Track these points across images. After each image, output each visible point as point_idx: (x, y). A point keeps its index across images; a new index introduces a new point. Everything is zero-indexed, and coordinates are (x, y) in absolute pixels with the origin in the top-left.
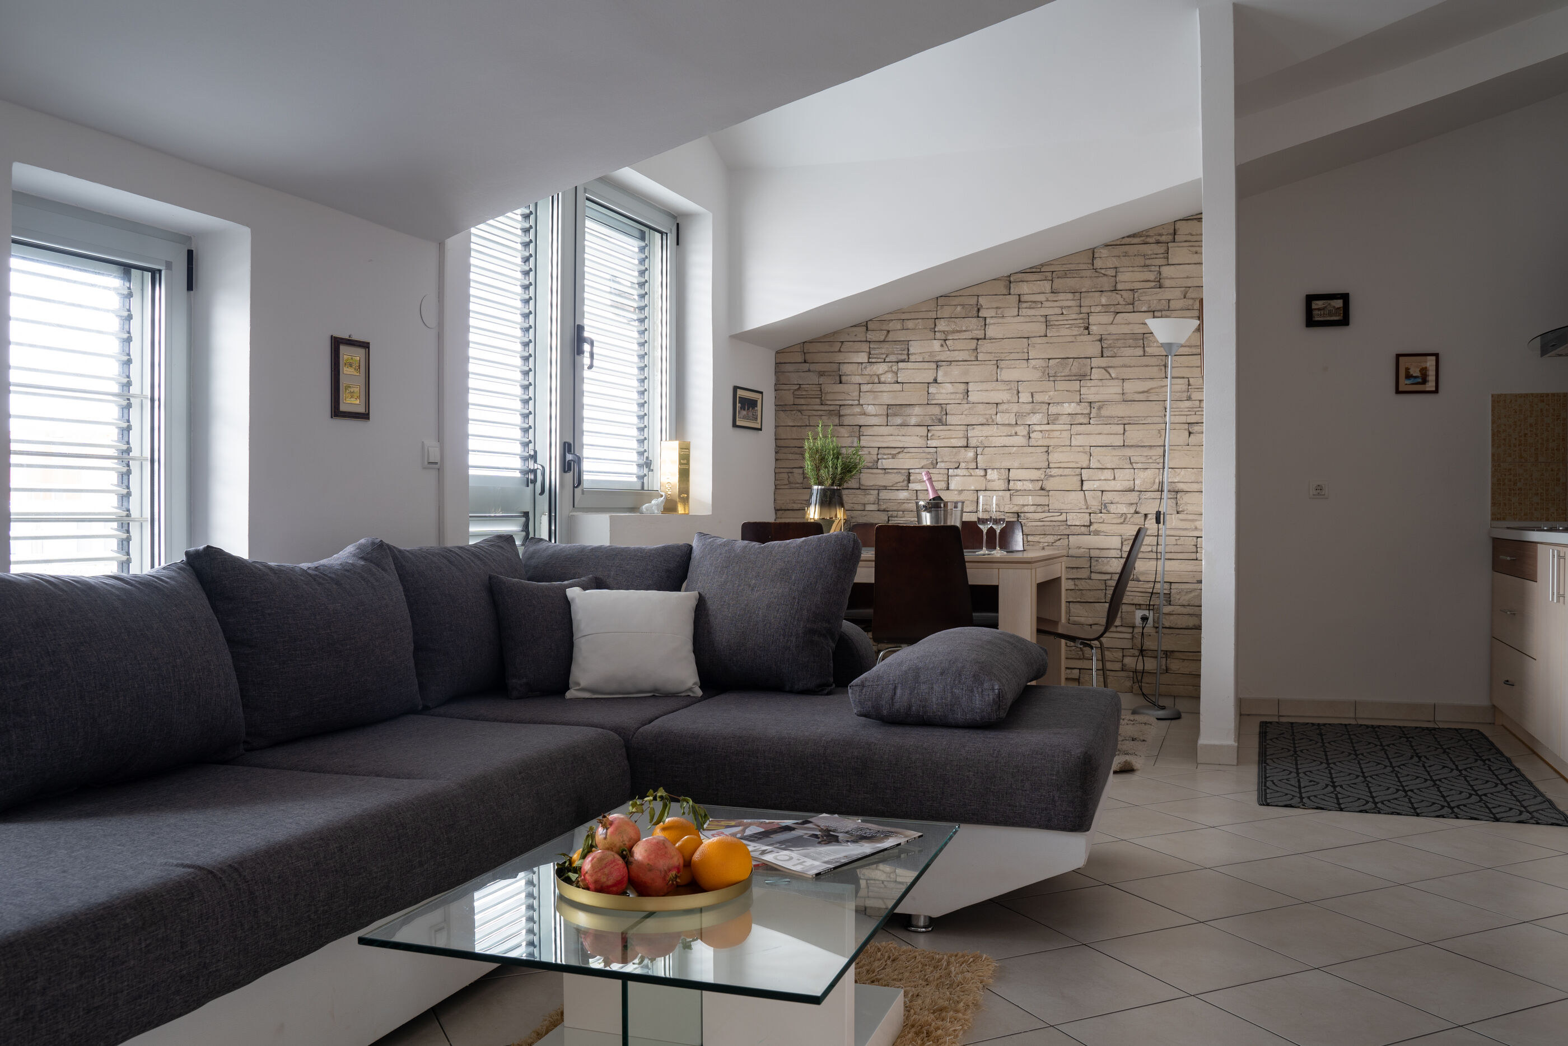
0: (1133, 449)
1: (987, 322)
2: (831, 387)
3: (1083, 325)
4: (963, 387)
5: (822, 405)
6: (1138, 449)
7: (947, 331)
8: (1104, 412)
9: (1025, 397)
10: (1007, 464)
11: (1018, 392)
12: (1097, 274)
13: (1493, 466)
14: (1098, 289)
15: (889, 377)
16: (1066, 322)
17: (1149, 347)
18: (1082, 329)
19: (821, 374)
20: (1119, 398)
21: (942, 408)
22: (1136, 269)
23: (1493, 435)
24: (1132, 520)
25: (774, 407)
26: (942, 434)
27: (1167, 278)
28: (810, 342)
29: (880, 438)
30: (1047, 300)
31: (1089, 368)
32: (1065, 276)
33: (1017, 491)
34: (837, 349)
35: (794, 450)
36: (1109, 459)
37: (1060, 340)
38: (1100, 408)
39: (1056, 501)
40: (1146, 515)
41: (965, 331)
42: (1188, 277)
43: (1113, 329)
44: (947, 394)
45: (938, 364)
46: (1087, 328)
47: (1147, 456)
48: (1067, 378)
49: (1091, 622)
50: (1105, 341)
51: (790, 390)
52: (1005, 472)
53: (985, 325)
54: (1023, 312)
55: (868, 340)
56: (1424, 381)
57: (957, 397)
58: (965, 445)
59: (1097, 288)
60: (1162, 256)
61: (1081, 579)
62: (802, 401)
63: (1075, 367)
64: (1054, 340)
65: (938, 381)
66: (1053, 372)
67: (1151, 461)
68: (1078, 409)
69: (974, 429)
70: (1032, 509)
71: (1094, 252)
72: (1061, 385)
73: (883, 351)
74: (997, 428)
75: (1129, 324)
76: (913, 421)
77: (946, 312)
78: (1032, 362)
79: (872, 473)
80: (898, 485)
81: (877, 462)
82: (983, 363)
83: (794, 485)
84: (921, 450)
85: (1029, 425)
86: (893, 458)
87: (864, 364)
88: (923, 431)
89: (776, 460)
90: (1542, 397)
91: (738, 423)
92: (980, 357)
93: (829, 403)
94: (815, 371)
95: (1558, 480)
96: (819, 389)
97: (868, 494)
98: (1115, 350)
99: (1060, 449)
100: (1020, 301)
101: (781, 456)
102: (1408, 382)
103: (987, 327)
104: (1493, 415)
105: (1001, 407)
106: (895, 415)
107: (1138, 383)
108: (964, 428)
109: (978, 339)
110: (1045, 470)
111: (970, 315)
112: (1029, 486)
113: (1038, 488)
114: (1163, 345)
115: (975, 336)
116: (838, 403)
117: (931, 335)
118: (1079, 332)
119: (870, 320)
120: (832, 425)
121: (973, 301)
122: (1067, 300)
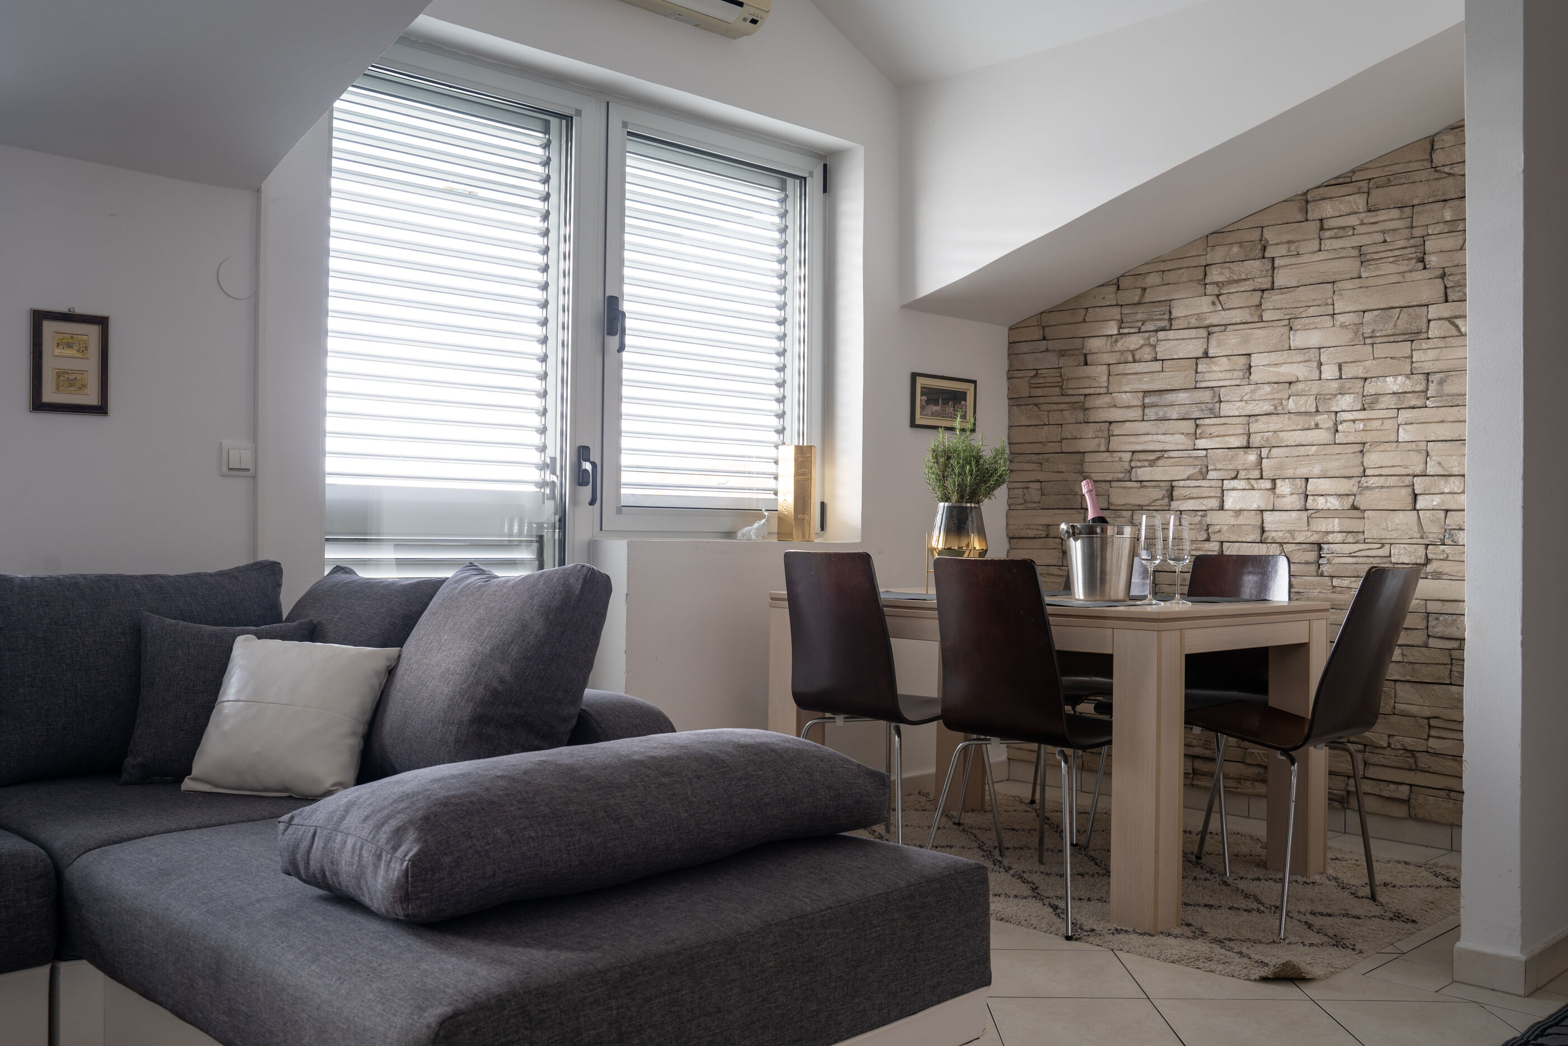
1: (1276, 265)
2: (1074, 371)
3: (1414, 255)
4: (1243, 360)
5: (1063, 395)
7: (1222, 282)
8: (1448, 388)
9: (1329, 371)
10: (1303, 471)
11: (1320, 364)
12: (1437, 175)
14: (1438, 198)
15: (1147, 353)
18: (1414, 261)
19: (1062, 353)
25: (1007, 401)
26: (1214, 430)
28: (1050, 312)
29: (1132, 439)
30: (1362, 224)
31: (1425, 320)
32: (1387, 184)
33: (1318, 510)
34: (1081, 319)
35: (1029, 458)
37: (1381, 281)
38: (1441, 382)
39: (1373, 527)
41: (1245, 280)
44: (1221, 372)
46: (1422, 260)
48: (1392, 339)
49: (1428, 713)
50: (1450, 278)
51: (1025, 377)
52: (1299, 483)
53: (1273, 268)
54: (1327, 244)
55: (1120, 303)
57: (1235, 376)
58: (1245, 444)
59: (1437, 195)
61: (1413, 646)
62: (1039, 392)
63: (1403, 321)
64: (1371, 282)
65: (1210, 355)
66: (1369, 331)
68: (1408, 385)
69: (1257, 421)
70: (1339, 537)
71: (1433, 141)
72: (1381, 350)
73: (1139, 317)
74: (1289, 419)
76: (1177, 412)
77: (1218, 255)
78: (1340, 319)
79: (1125, 488)
80: (1158, 503)
81: (1130, 472)
82: (1270, 324)
83: (1030, 505)
84: (1185, 454)
85: (1336, 413)
86: (1151, 466)
87: (1114, 338)
88: (1188, 426)
91: (918, 422)
92: (1266, 316)
93: (1070, 392)
94: (1056, 351)
96: (1059, 375)
97: (1119, 517)
99: (1382, 447)
100: (1322, 229)
101: (1015, 466)
103: (1275, 271)
105: (1294, 388)
106: (1153, 405)
108: (1244, 420)
109: (1263, 291)
110: (1358, 479)
111: (1252, 256)
112: (1334, 503)
113: (1349, 506)
115: (1258, 286)
116: (1082, 391)
117: (1201, 288)
118: (1410, 267)
119: (1122, 276)
120: (1076, 423)
121: (1255, 235)
122: (1392, 220)
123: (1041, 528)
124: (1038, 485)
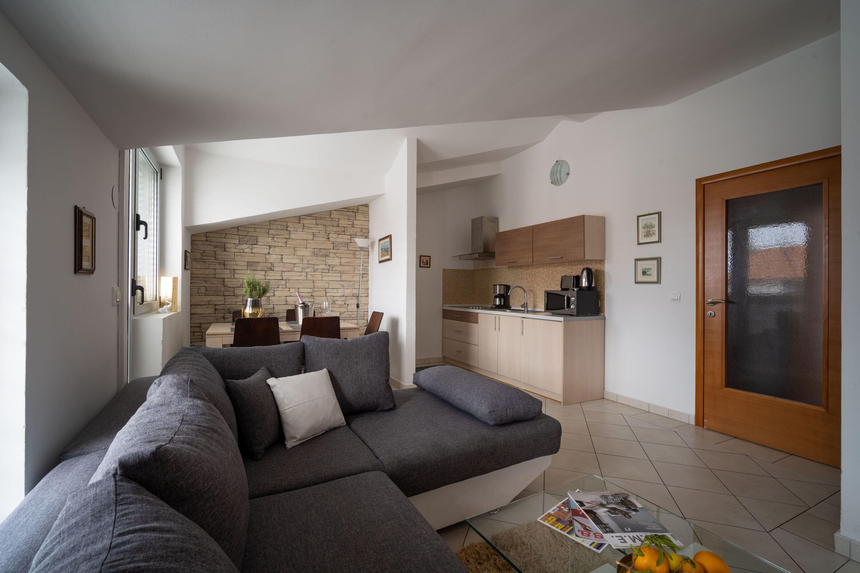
0: (344, 282)
1: (291, 233)
2: (219, 252)
3: (327, 237)
4: (280, 257)
5: (216, 260)
6: (346, 282)
7: (274, 234)
8: (334, 269)
9: (305, 262)
10: (298, 286)
11: (303, 260)
12: (332, 220)
13: (443, 289)
15: (248, 251)
16: (321, 236)
17: (350, 247)
19: (216, 247)
20: (339, 264)
21: (272, 264)
22: (345, 220)
23: (443, 280)
24: (343, 306)
26: (271, 274)
27: (356, 224)
28: (210, 232)
30: (314, 227)
31: (329, 253)
32: (321, 219)
34: (224, 237)
35: (201, 279)
36: (336, 285)
37: (319, 242)
38: (333, 267)
39: (317, 300)
40: (348, 305)
42: (362, 225)
43: (338, 240)
44: (274, 259)
45: (270, 247)
46: (328, 239)
47: (349, 284)
48: (321, 256)
50: (334, 244)
51: (199, 252)
52: (297, 289)
54: (305, 230)
55: (239, 234)
56: (427, 264)
57: (278, 260)
58: (282, 279)
59: (332, 225)
60: (354, 217)
62: (206, 258)
63: (324, 252)
64: (316, 242)
65: (270, 254)
66: (316, 253)
67: (350, 286)
68: (325, 267)
69: (285, 273)
71: (331, 212)
72: (319, 258)
73: (246, 239)
74: (295, 273)
75: (343, 239)
76: (259, 268)
77: (274, 227)
78: (308, 249)
79: (241, 289)
82: (289, 248)
83: (201, 294)
85: (307, 272)
87: (236, 245)
88: (263, 273)
89: (191, 283)
90: (454, 270)
91: (186, 267)
92: (288, 245)
93: (219, 259)
94: (212, 245)
95: (457, 293)
96: (214, 253)
97: (238, 298)
98: (338, 247)
99: (318, 281)
100: (303, 226)
101: (192, 281)
102: (423, 264)
103: (290, 234)
104: (443, 275)
105: (296, 265)
106: (251, 266)
107: (345, 259)
108: (281, 272)
109: (287, 239)
110: (312, 289)
111: (284, 229)
112: (307, 295)
113: (310, 295)
114: (360, 247)
115: (285, 237)
116: (224, 259)
117: (267, 235)
118: (326, 240)
119: (240, 226)
120: (221, 269)
121: (285, 224)
122: (321, 228)
123: (207, 302)
124: (205, 288)
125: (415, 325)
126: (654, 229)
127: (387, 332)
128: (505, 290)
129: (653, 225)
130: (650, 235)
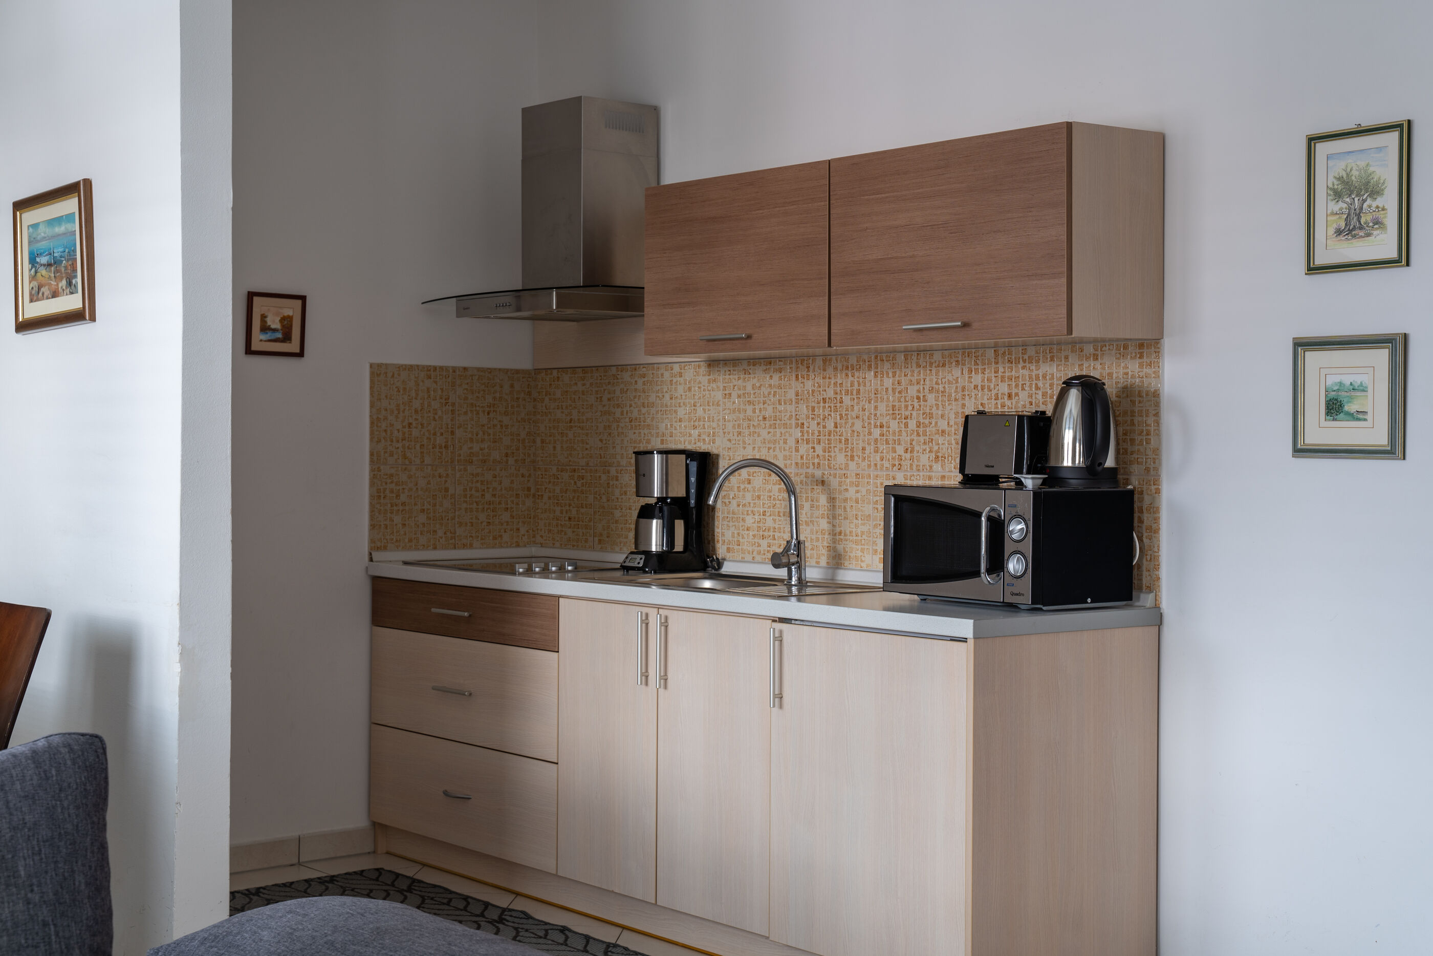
13: (372, 470)
23: (372, 423)
56: (287, 338)
90: (430, 371)
95: (447, 490)
102: (264, 337)
104: (372, 394)
125: (229, 670)
126: (1379, 202)
127: (97, 736)
128: (693, 479)
129: (1377, 183)
130: (1361, 228)
